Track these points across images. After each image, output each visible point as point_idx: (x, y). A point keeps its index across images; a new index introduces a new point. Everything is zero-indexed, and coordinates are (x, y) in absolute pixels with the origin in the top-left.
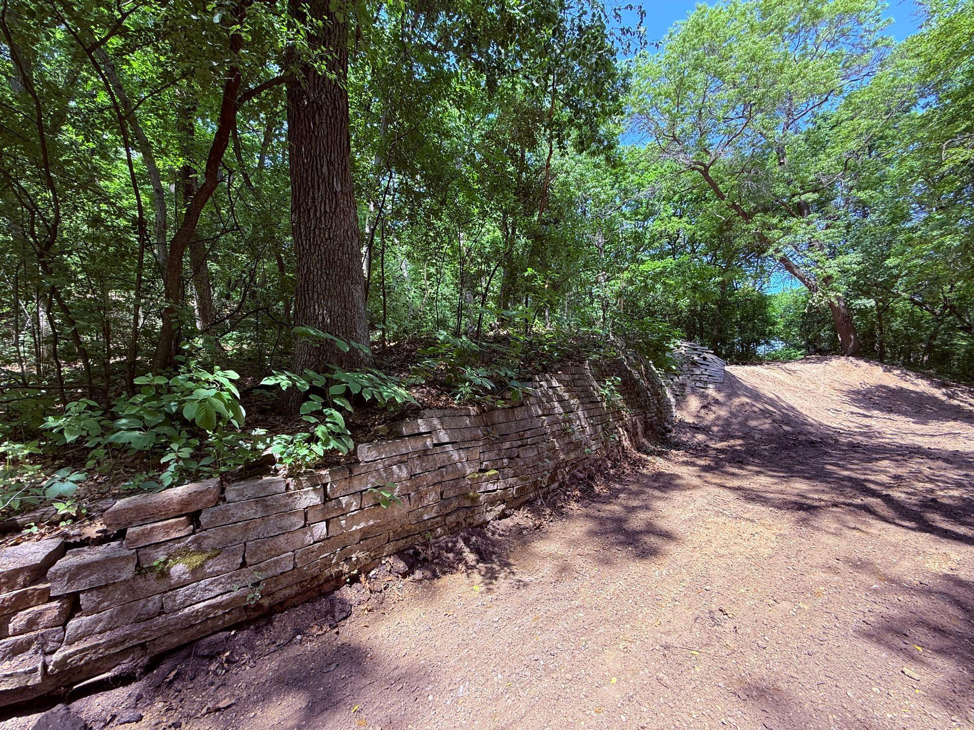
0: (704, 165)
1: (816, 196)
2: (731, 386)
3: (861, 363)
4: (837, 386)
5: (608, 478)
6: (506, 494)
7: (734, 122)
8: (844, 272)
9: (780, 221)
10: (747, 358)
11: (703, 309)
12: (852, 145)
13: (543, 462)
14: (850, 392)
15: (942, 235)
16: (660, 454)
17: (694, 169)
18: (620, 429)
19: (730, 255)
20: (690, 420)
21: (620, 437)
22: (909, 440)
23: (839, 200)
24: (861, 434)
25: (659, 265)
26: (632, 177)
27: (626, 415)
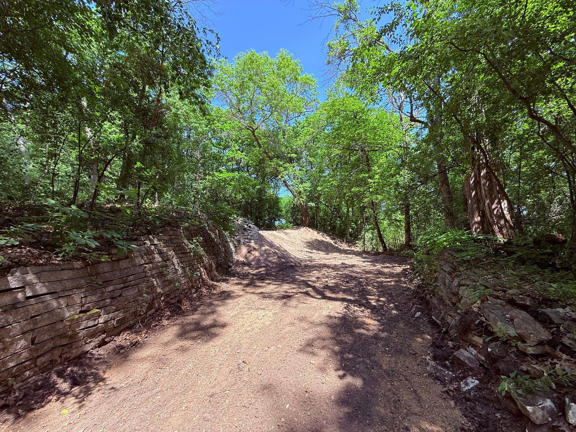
0: (253, 129)
1: (296, 155)
2: (261, 240)
3: (310, 229)
4: (303, 240)
5: (191, 300)
6: (106, 326)
7: (266, 112)
8: (305, 190)
9: (284, 164)
10: (270, 227)
11: (252, 201)
12: (308, 137)
13: (142, 296)
14: (307, 242)
15: (333, 180)
16: (225, 281)
17: (248, 129)
18: (201, 269)
19: (264, 176)
20: (242, 259)
21: (200, 274)
22: (323, 262)
23: (304, 159)
24: (309, 260)
25: (231, 175)
26: (218, 124)
27: (206, 260)
